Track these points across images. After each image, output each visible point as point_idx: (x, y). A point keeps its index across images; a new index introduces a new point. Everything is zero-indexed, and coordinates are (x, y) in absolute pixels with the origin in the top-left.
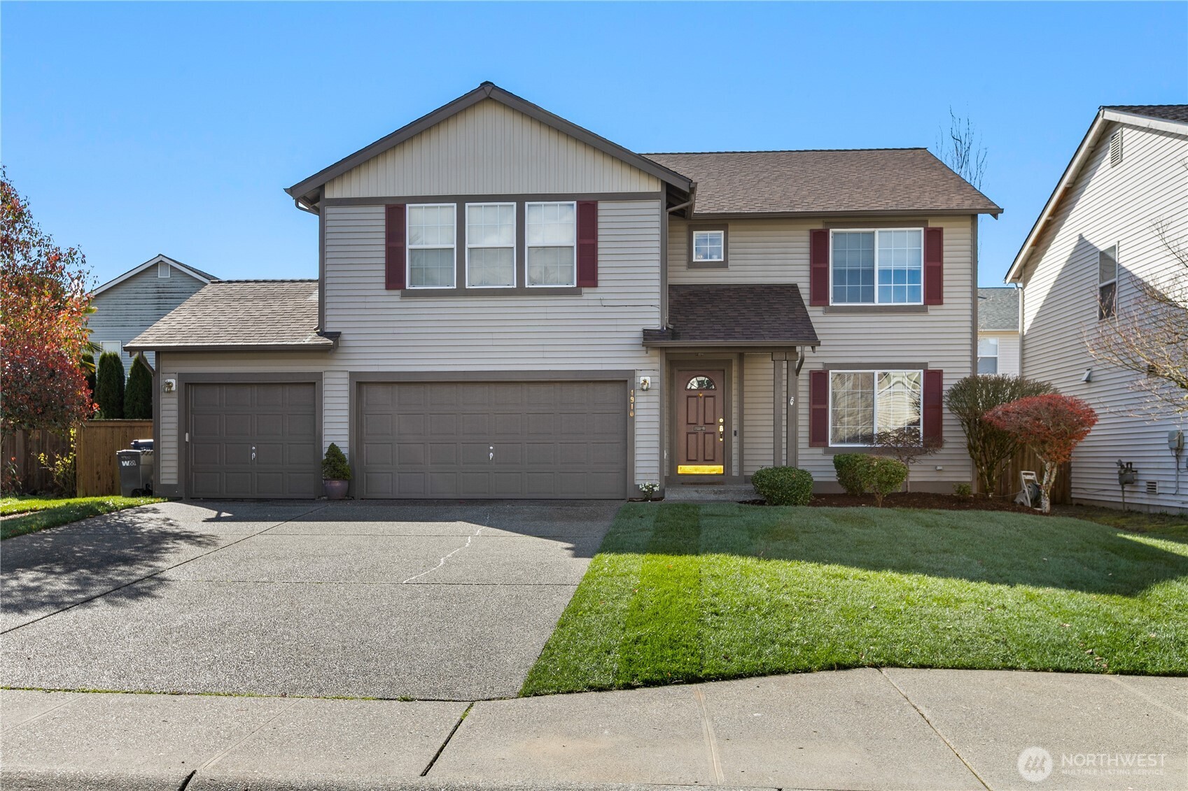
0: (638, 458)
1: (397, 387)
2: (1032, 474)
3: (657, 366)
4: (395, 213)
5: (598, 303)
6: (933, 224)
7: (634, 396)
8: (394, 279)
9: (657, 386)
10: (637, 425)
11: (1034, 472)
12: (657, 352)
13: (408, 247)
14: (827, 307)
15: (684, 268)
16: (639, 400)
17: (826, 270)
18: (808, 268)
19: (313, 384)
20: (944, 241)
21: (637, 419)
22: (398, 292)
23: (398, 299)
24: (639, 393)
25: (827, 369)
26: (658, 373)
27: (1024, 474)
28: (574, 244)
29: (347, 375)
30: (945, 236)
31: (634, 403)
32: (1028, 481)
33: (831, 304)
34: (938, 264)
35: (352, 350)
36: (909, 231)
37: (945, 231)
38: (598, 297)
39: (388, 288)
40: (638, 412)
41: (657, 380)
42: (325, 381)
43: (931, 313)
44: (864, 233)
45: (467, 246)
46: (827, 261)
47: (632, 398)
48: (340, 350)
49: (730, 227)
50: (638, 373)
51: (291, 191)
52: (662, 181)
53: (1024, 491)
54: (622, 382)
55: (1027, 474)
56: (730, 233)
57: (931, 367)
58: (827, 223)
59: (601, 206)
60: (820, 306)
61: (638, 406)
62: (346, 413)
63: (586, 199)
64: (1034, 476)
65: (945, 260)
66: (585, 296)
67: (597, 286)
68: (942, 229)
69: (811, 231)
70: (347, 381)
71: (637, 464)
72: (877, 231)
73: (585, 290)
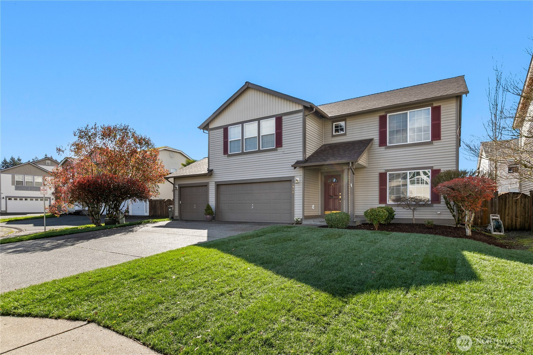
0: (295, 208)
1: (228, 185)
2: (498, 216)
3: (302, 174)
4: (226, 130)
5: (282, 153)
6: (435, 105)
7: (294, 186)
8: (226, 151)
9: (302, 182)
10: (295, 196)
11: (499, 215)
12: (302, 169)
13: (229, 140)
14: (386, 146)
15: (330, 138)
16: (296, 187)
17: (386, 131)
18: (378, 131)
19: (206, 186)
20: (441, 111)
21: (296, 194)
22: (226, 155)
23: (226, 157)
24: (296, 184)
25: (386, 172)
26: (302, 177)
27: (492, 216)
28: (275, 133)
29: (214, 182)
30: (442, 109)
31: (294, 188)
32: (493, 219)
33: (388, 145)
34: (438, 122)
35: (216, 175)
36: (424, 110)
37: (442, 107)
38: (283, 150)
39: (224, 154)
40: (295, 192)
41: (302, 179)
42: (210, 185)
43: (435, 144)
44: (403, 114)
45: (244, 138)
46: (386, 128)
47: (293, 186)
48: (213, 175)
49: (347, 120)
50: (296, 177)
51: (199, 128)
52: (303, 105)
53: (491, 224)
54: (290, 181)
55: (493, 216)
56: (347, 122)
57: (435, 168)
58: (386, 112)
59: (283, 118)
60: (383, 146)
61: (296, 189)
62: (214, 194)
63: (278, 116)
64: (499, 217)
65: (442, 120)
66: (278, 151)
67: (282, 147)
68: (440, 106)
69: (379, 116)
70: (214, 184)
71: (296, 211)
72: (408, 112)
73: (278, 148)
